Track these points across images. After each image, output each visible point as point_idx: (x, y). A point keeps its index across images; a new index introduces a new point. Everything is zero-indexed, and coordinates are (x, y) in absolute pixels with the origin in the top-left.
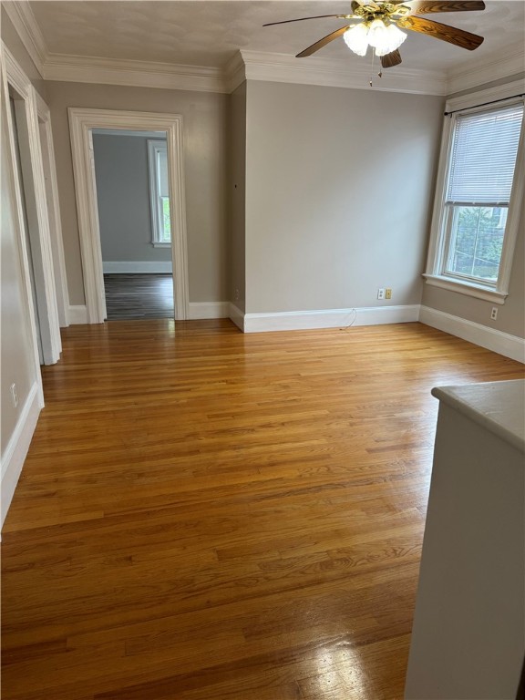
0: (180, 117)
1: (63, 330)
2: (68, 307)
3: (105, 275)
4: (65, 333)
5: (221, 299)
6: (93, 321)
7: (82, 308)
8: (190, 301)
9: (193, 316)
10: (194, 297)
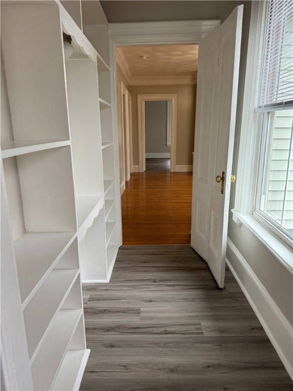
0: (176, 94)
1: (131, 173)
2: (133, 166)
3: (146, 159)
4: (132, 174)
5: (189, 164)
6: (141, 171)
7: (137, 166)
8: (177, 164)
9: (177, 170)
10: (178, 163)
